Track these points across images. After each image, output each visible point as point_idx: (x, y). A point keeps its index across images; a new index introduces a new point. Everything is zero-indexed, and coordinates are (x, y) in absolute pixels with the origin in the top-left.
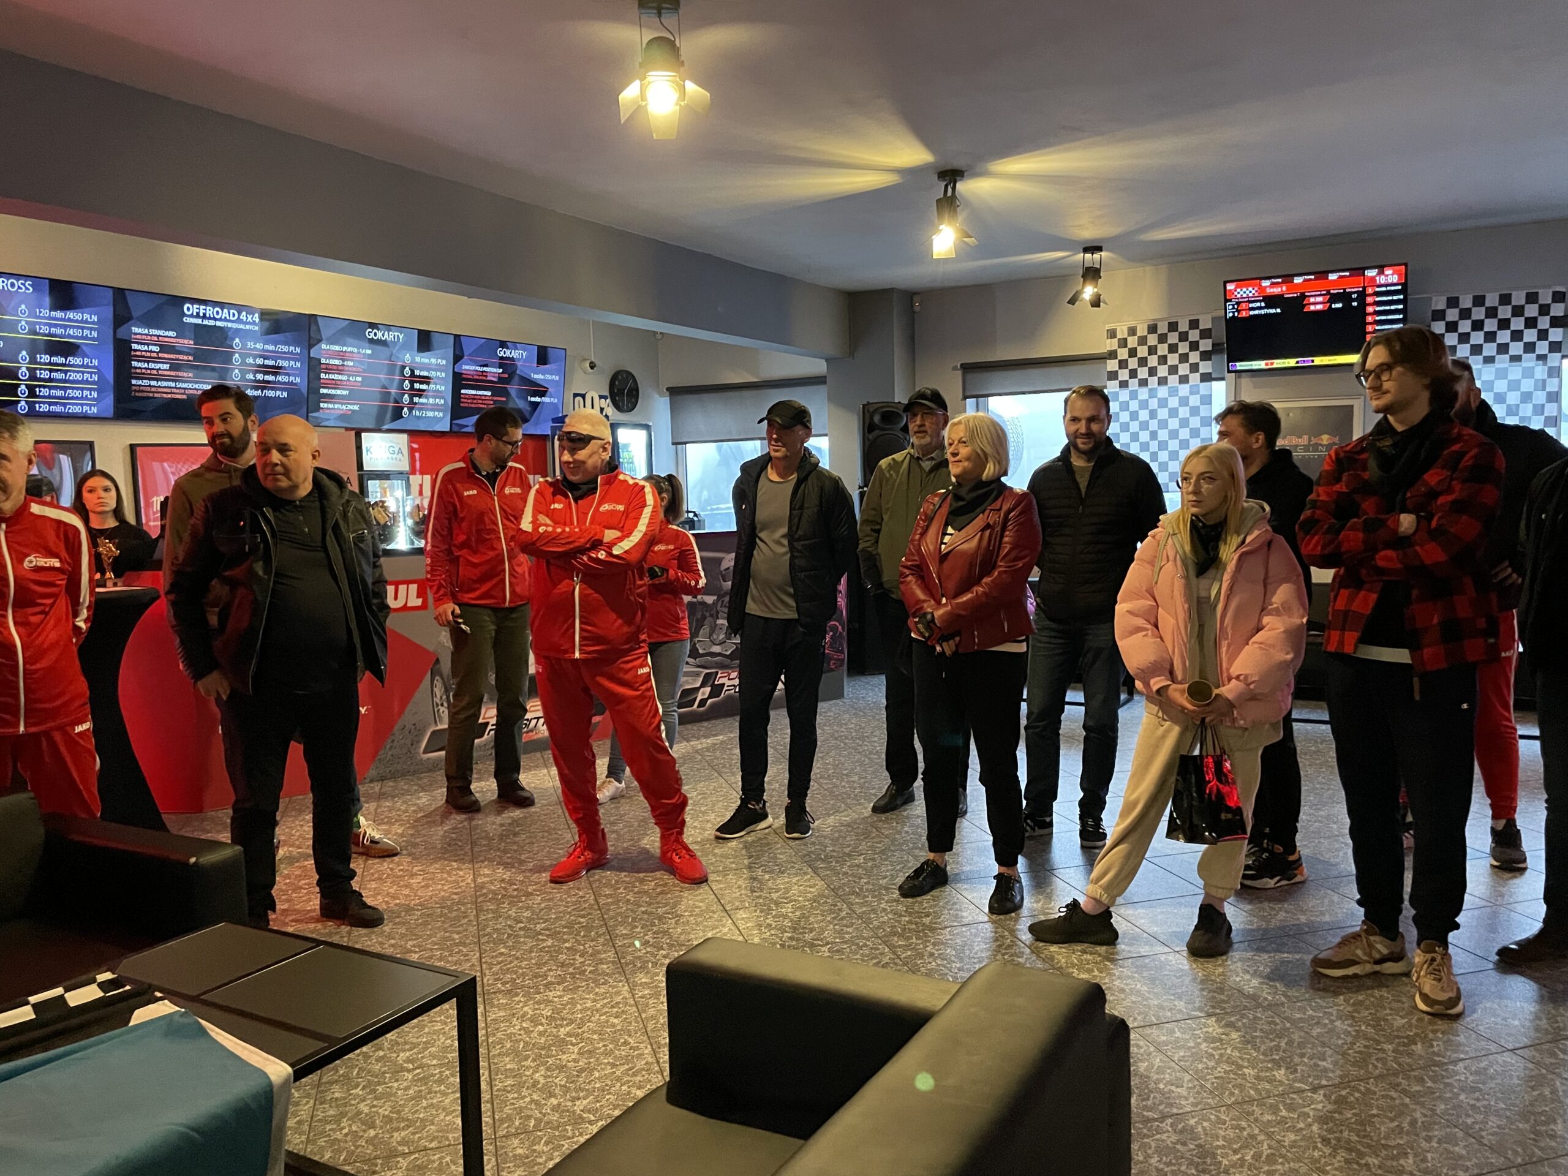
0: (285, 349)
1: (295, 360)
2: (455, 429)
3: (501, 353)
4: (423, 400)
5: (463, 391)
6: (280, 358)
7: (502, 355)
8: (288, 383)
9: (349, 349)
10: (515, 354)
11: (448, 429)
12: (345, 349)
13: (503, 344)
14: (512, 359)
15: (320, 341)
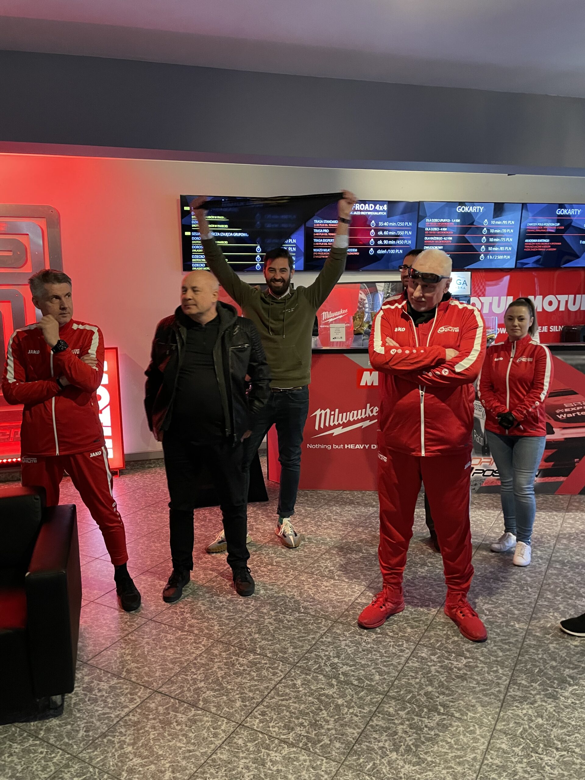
0: (402, 224)
1: (408, 230)
2: (519, 266)
3: (559, 212)
4: (496, 249)
5: (526, 241)
6: (400, 230)
7: (560, 213)
8: (404, 245)
9: (444, 220)
10: (571, 212)
11: (514, 267)
12: (442, 220)
13: (562, 206)
14: (569, 216)
15: (424, 217)
